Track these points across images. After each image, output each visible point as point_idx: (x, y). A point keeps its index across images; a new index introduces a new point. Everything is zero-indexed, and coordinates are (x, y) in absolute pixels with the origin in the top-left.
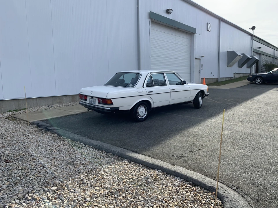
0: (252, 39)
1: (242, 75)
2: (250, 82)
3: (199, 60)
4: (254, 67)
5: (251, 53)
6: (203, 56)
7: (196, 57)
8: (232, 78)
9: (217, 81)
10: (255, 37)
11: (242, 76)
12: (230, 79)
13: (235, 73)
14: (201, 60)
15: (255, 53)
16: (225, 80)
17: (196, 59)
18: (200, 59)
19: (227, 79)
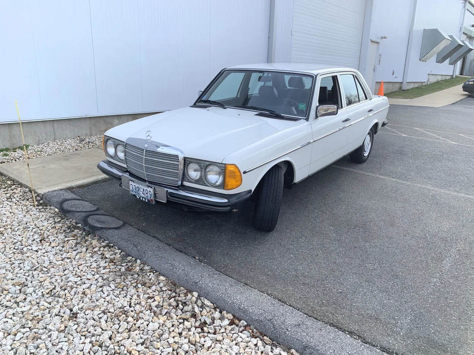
0: (464, 7)
1: (439, 78)
2: (467, 93)
3: (376, 45)
4: (459, 64)
5: (461, 35)
6: (385, 38)
7: (373, 39)
8: (424, 84)
9: (400, 88)
10: (469, 4)
11: (439, 80)
12: (420, 84)
13: (429, 73)
14: (380, 44)
15: (465, 36)
16: (412, 86)
17: (372, 41)
18: (378, 43)
19: (416, 85)
